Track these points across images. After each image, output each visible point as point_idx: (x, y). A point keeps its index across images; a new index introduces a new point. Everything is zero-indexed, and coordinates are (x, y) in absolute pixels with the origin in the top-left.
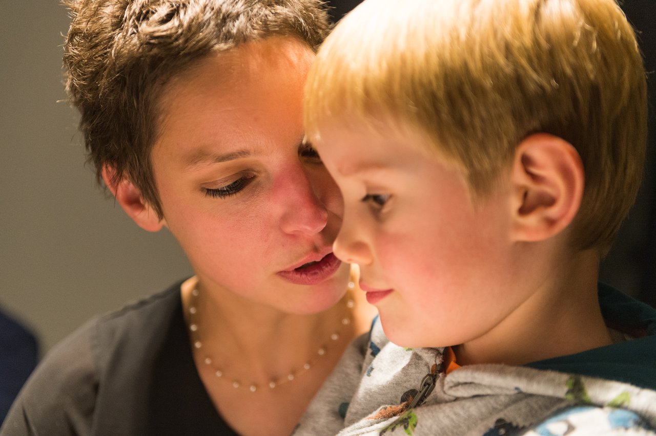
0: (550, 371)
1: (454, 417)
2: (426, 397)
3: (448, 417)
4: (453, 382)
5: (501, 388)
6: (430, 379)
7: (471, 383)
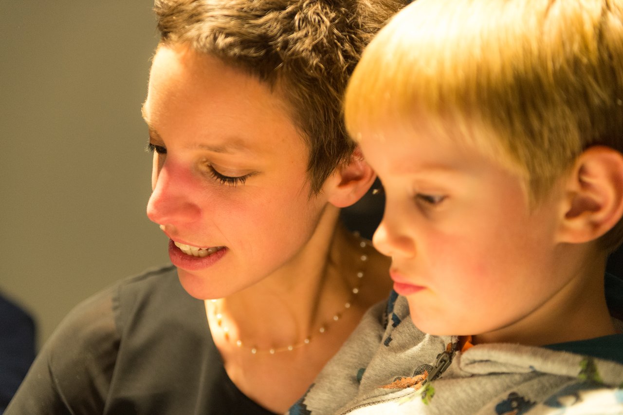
0: (565, 352)
1: (470, 392)
2: (441, 373)
3: (465, 391)
4: (468, 359)
5: (516, 366)
6: (447, 356)
7: (487, 361)
